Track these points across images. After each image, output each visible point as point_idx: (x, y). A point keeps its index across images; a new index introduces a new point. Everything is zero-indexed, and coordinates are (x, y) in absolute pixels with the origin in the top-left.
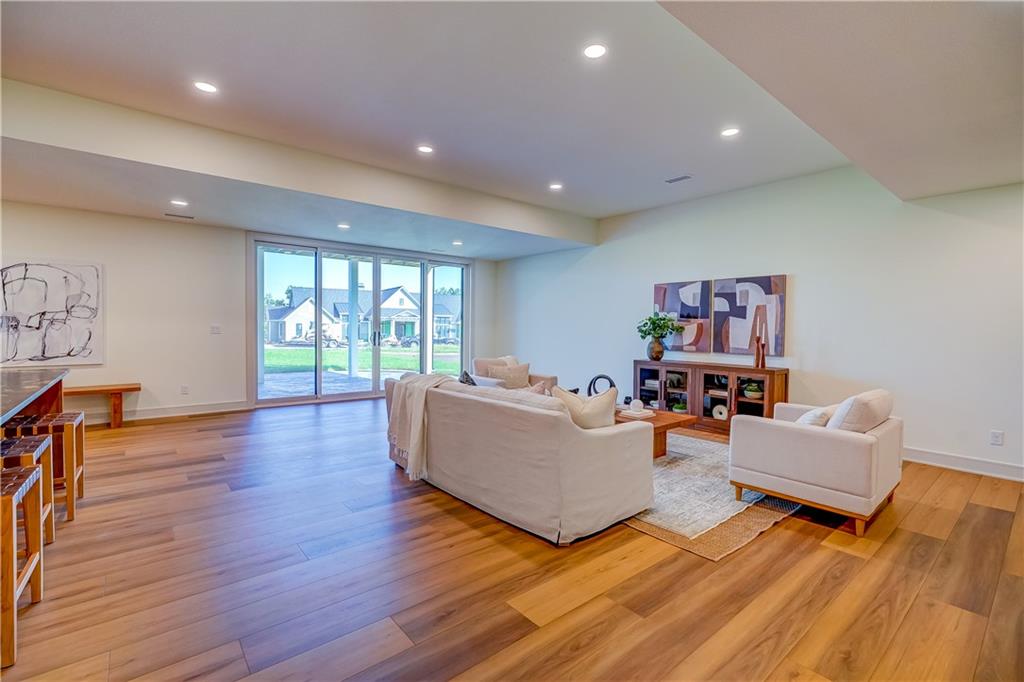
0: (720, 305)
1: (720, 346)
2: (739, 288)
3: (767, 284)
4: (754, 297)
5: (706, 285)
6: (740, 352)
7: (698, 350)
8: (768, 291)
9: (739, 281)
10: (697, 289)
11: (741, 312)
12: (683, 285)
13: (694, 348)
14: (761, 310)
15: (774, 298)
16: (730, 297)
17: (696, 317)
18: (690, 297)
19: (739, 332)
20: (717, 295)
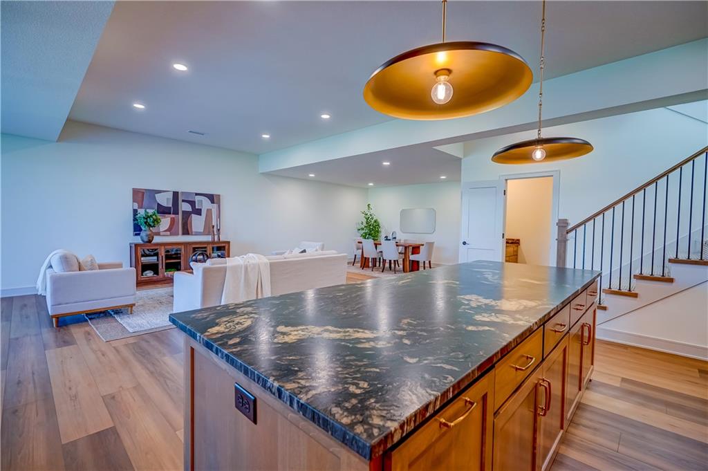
0: (186, 207)
1: (186, 231)
2: (197, 198)
3: (212, 198)
4: (205, 204)
5: (176, 194)
6: (198, 234)
7: (171, 234)
8: (213, 202)
9: (197, 194)
10: (170, 196)
11: (199, 212)
12: (159, 192)
13: (169, 233)
14: (209, 211)
15: (215, 205)
16: (192, 203)
17: (170, 214)
18: (165, 200)
19: (197, 223)
20: (183, 201)
